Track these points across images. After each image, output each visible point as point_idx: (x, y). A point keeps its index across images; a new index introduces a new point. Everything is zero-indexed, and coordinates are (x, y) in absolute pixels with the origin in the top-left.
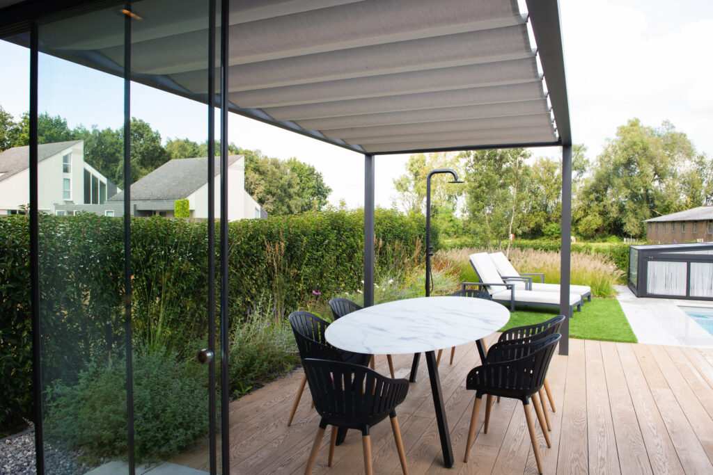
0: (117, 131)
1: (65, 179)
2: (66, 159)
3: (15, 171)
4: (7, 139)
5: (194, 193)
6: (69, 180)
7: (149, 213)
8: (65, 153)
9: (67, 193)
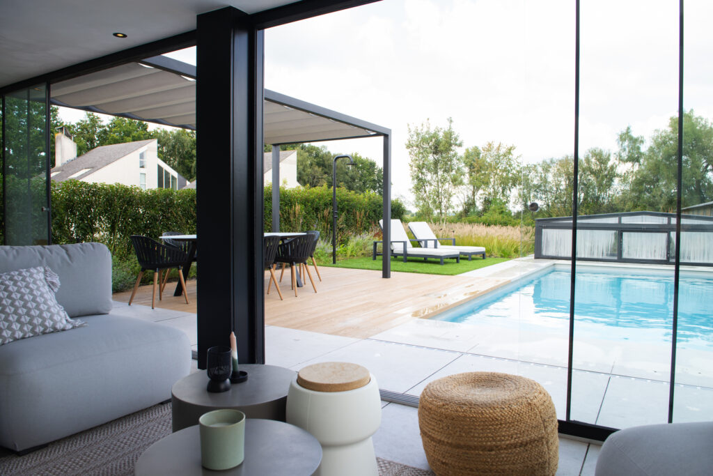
1: (141, 174)
2: (142, 156)
4: (97, 139)
6: (145, 174)
8: (141, 150)
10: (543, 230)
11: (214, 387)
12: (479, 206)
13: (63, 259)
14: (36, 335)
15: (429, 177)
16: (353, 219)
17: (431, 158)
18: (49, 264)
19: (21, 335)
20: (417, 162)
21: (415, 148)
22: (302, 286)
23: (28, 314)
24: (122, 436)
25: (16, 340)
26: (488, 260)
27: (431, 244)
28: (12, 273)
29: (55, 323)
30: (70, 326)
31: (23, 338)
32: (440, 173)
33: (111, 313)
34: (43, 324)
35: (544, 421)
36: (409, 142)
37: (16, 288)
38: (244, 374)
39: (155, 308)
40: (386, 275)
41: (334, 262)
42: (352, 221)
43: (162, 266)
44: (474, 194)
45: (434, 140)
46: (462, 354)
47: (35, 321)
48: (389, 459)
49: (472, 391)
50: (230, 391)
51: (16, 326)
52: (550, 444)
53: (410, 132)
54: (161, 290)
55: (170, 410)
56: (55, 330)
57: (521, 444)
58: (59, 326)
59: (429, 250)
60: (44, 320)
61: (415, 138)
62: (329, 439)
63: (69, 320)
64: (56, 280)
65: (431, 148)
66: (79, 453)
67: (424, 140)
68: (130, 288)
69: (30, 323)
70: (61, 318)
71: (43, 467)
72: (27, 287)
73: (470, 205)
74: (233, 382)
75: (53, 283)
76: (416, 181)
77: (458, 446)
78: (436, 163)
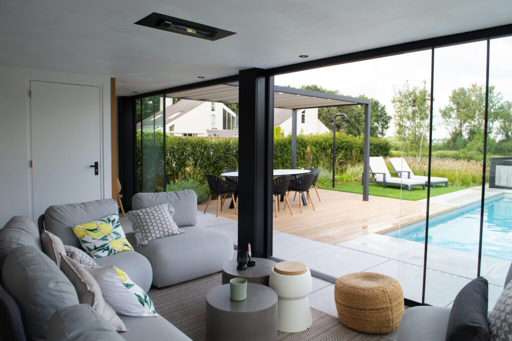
1: (213, 115)
3: (186, 111)
6: (215, 115)
9: (213, 123)
10: (497, 166)
11: (240, 267)
12: (465, 136)
13: (176, 199)
14: (165, 236)
15: (408, 123)
16: (351, 155)
17: (410, 110)
18: (170, 202)
19: (159, 236)
20: (399, 113)
21: (398, 103)
22: (307, 205)
23: (162, 227)
24: (201, 285)
25: (157, 238)
26: (450, 188)
27: (405, 175)
28: (155, 207)
29: (173, 231)
30: (179, 233)
31: (160, 237)
32: (418, 120)
33: (196, 225)
34: (168, 231)
35: (390, 300)
36: (394, 98)
37: (157, 214)
38: (254, 262)
39: (218, 216)
40: (365, 198)
41: (333, 187)
42: (350, 156)
43: (223, 192)
44: (461, 125)
45: (412, 96)
46: (390, 259)
47: (165, 230)
48: (321, 310)
49: (362, 282)
50: (247, 270)
51: (157, 232)
52: (393, 311)
53: (395, 91)
54: (222, 204)
55: (221, 276)
56: (173, 234)
57: (376, 309)
58: (175, 232)
59: (403, 180)
60: (169, 229)
61: (398, 95)
62: (283, 295)
63: (179, 229)
64: (173, 210)
65: (410, 102)
66: (183, 291)
67: (406, 97)
68: (205, 201)
69: (163, 231)
70: (175, 229)
71: (169, 295)
72: (161, 214)
73: (457, 135)
74: (248, 266)
75: (172, 211)
76: (398, 127)
77: (347, 307)
78: (414, 113)
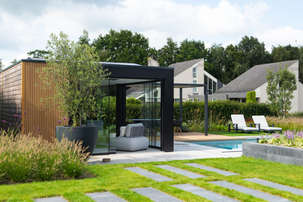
0: (236, 46)
1: (194, 81)
2: (194, 70)
5: (259, 87)
7: (236, 99)
8: (194, 66)
